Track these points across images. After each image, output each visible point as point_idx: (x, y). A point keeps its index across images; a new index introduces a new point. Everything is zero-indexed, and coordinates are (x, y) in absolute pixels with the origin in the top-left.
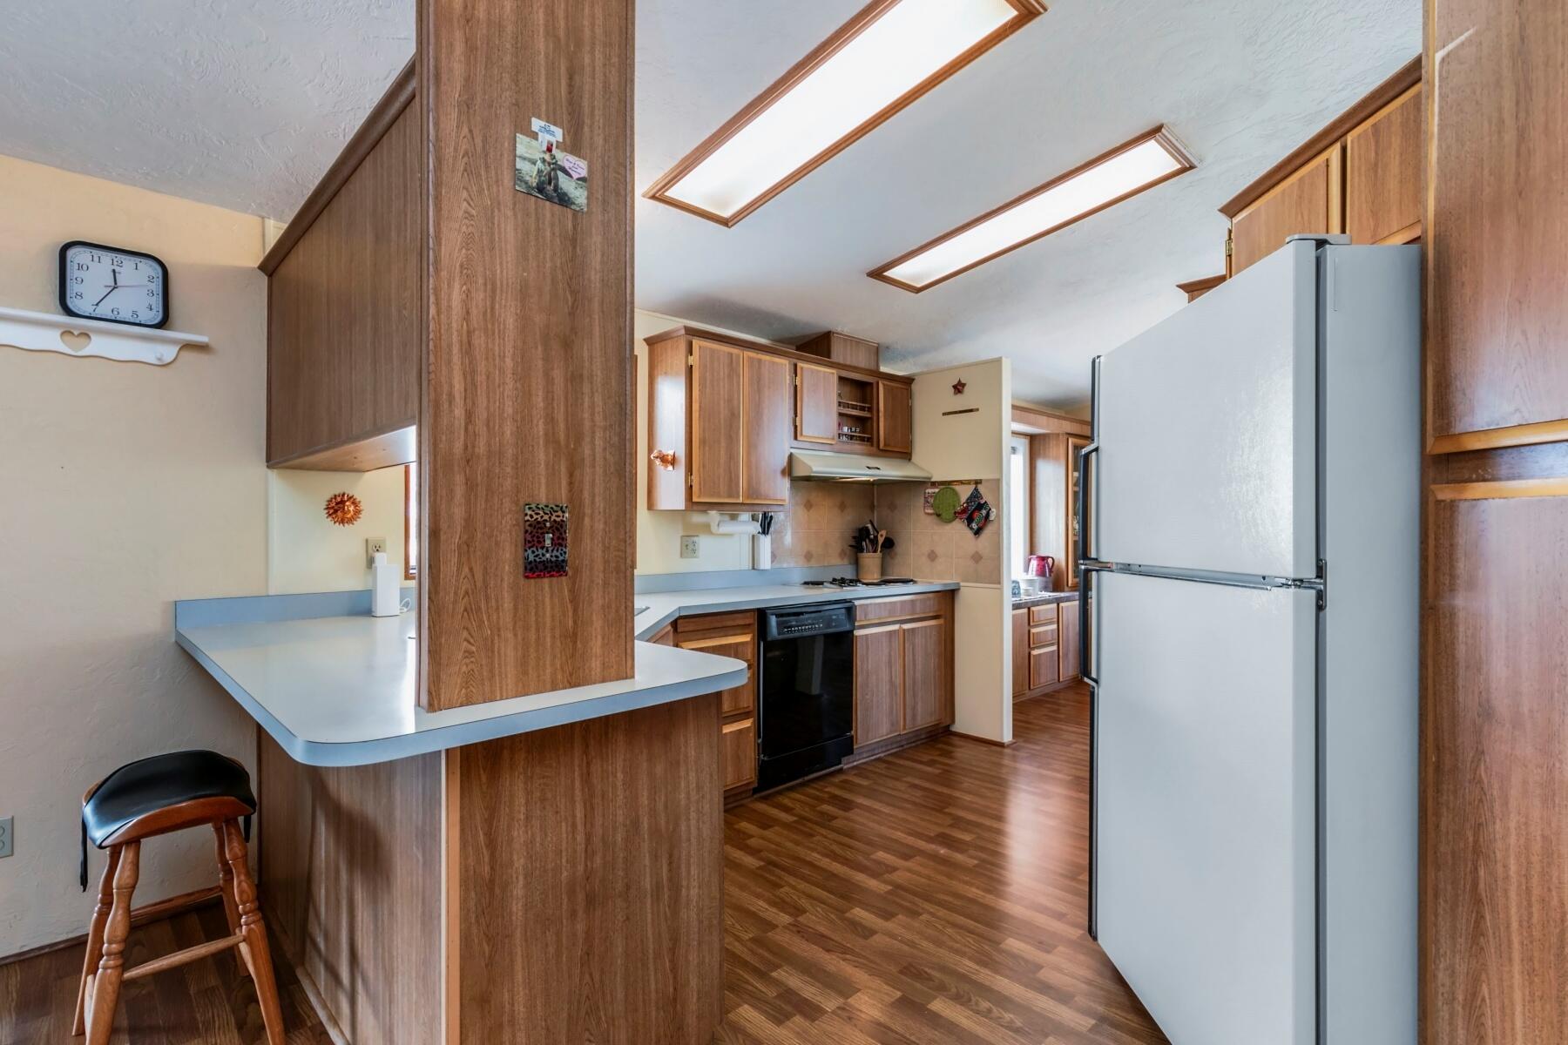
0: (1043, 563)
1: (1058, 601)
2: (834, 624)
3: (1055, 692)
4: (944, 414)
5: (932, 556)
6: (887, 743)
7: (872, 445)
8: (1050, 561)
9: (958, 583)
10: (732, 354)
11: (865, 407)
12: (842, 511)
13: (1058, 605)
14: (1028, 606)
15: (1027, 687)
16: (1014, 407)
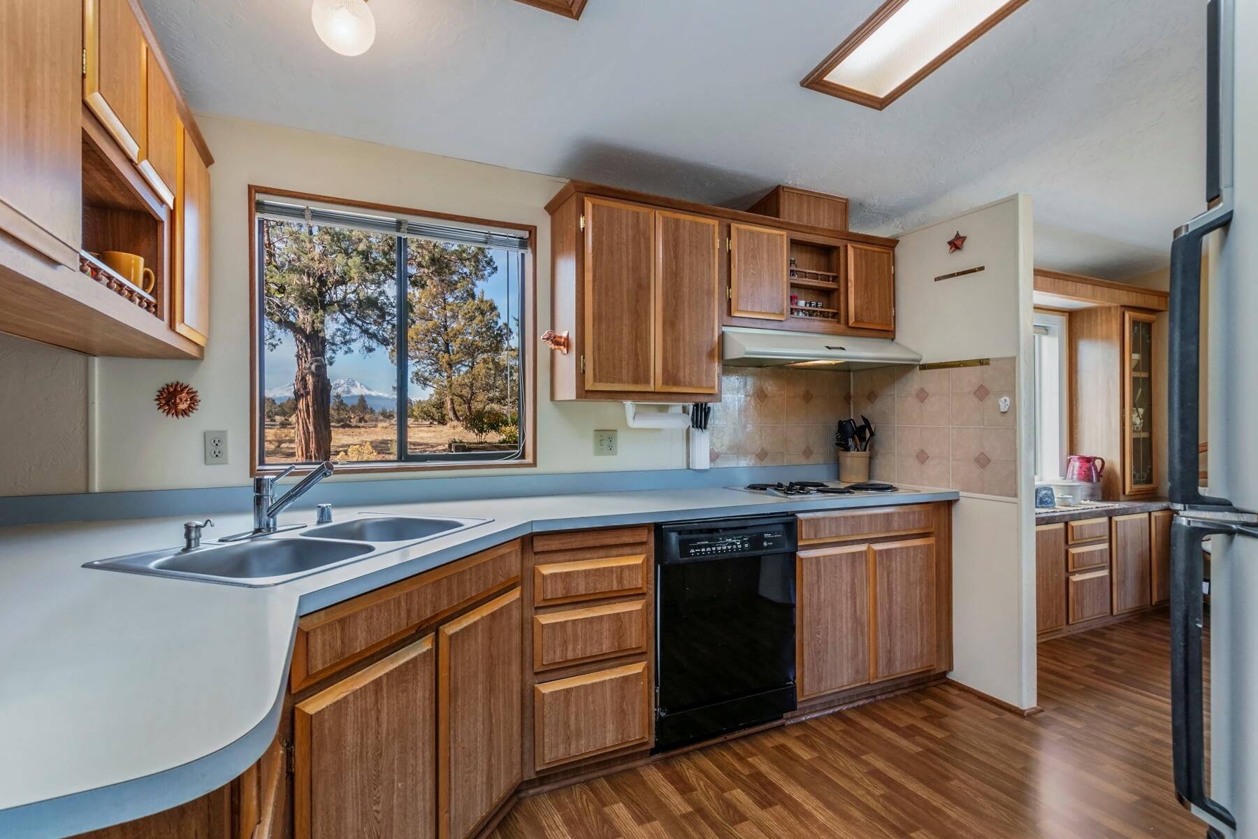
0: (1088, 465)
1: (1110, 514)
2: (765, 544)
3: (1105, 628)
4: (936, 279)
5: (922, 457)
6: (849, 695)
7: (839, 322)
8: (1098, 463)
9: (958, 493)
10: (638, 213)
11: (829, 276)
12: (808, 402)
13: (1110, 519)
14: (1066, 521)
15: (1064, 621)
16: (1038, 272)
